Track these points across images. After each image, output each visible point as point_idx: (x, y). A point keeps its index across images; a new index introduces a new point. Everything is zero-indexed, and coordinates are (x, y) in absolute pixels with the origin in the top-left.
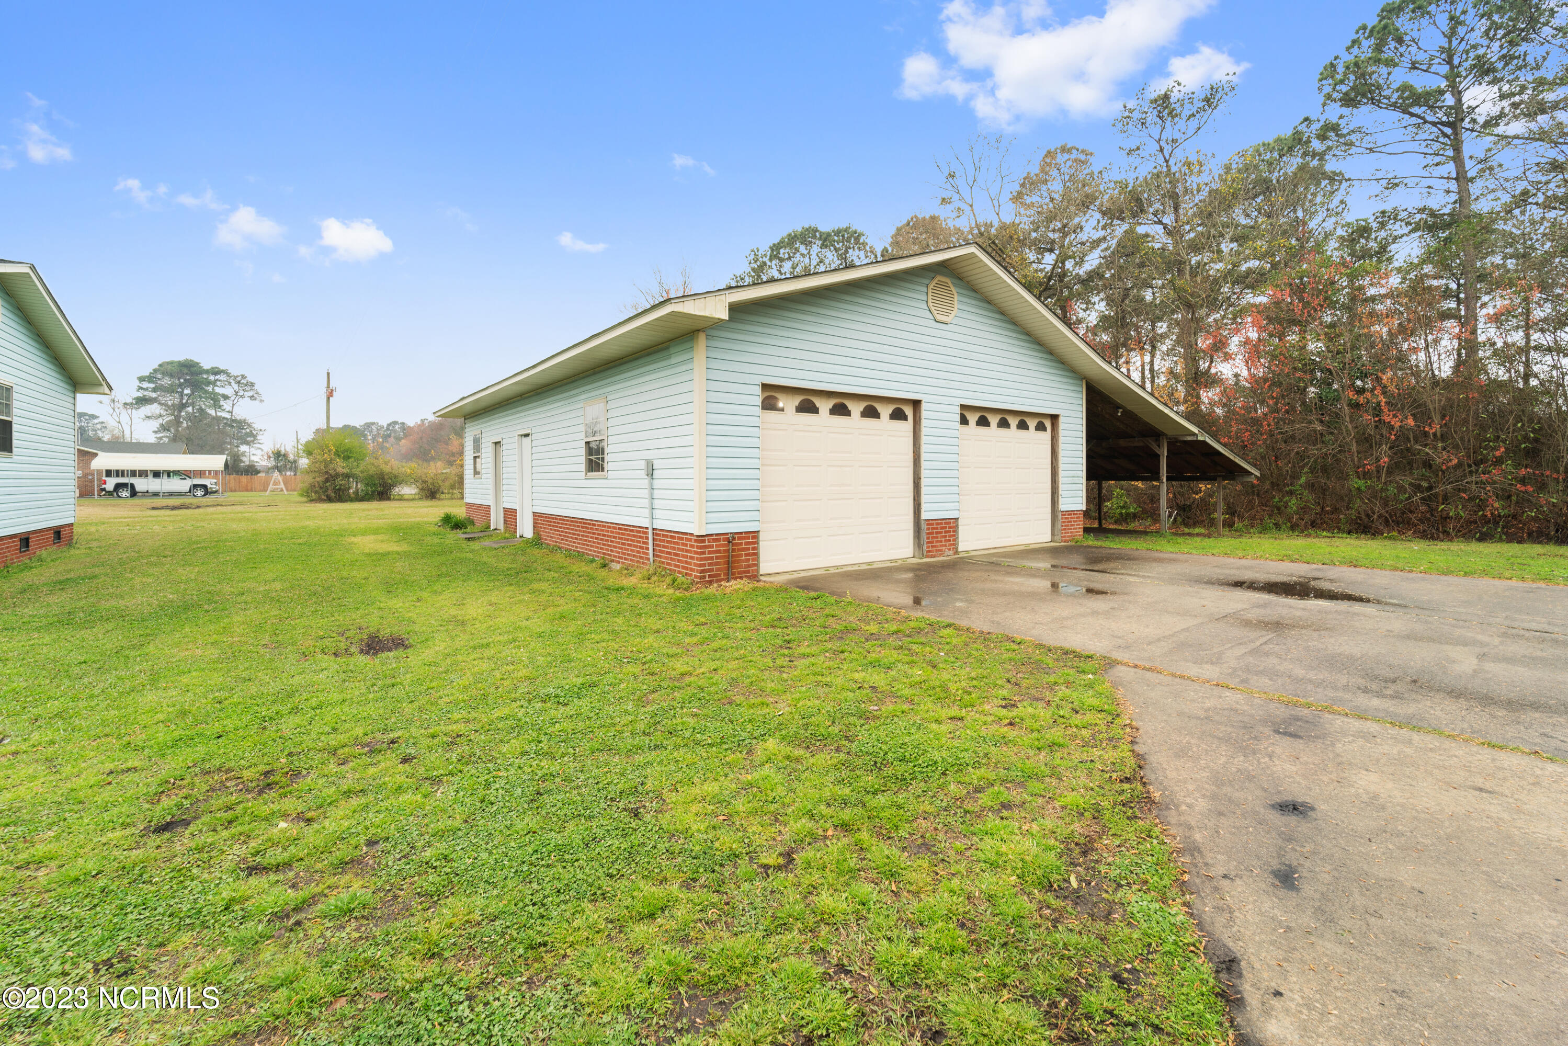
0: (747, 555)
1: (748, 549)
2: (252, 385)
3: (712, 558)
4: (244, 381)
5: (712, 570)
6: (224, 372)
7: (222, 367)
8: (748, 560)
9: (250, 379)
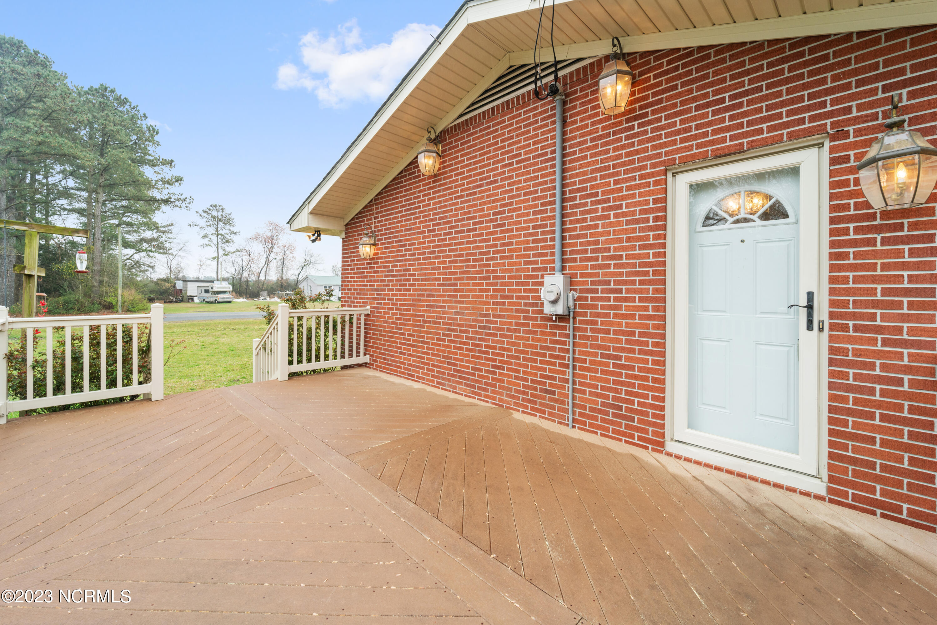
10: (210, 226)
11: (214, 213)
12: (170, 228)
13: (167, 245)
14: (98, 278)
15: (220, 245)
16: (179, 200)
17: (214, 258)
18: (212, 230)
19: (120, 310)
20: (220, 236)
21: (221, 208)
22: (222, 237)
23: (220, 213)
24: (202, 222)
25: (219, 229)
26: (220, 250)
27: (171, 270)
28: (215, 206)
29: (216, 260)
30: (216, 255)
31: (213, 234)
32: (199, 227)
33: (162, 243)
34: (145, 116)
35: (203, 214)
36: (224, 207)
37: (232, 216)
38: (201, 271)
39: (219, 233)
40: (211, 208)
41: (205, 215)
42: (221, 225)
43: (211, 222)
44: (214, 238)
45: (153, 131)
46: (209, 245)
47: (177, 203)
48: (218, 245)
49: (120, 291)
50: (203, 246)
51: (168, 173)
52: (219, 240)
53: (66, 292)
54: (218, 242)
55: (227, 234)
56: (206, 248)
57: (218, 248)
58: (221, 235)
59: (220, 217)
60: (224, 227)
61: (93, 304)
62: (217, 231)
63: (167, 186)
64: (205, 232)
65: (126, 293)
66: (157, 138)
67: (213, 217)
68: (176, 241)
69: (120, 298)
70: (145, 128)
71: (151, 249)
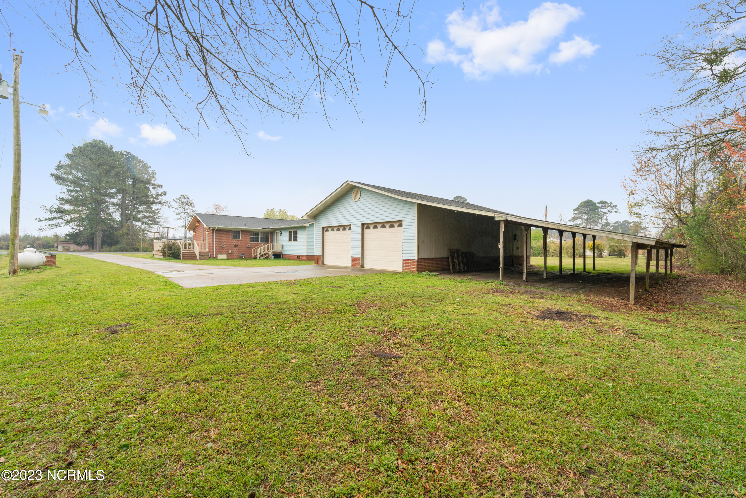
1: (320, 259)
2: (616, 206)
3: (316, 259)
4: (612, 205)
5: (316, 262)
6: (605, 202)
7: (604, 200)
8: (320, 261)
9: (614, 204)
10: (180, 207)
11: (183, 200)
12: (159, 210)
13: (157, 220)
14: (132, 238)
15: (187, 218)
16: (165, 202)
17: (183, 226)
18: (181, 210)
19: (142, 251)
22: (188, 214)
23: (186, 200)
24: (176, 205)
26: (187, 222)
28: (183, 196)
30: (184, 224)
31: (182, 212)
32: (175, 209)
33: (155, 218)
34: (150, 167)
35: (177, 201)
36: (188, 196)
37: (193, 201)
38: (176, 233)
40: (181, 197)
41: (178, 201)
42: (187, 206)
43: (181, 205)
44: (183, 214)
45: (154, 173)
46: (181, 219)
47: (164, 204)
48: (185, 218)
50: (177, 219)
51: (160, 191)
52: (186, 216)
53: (120, 243)
55: (191, 212)
56: (178, 220)
57: (185, 220)
58: (187, 212)
59: (186, 202)
60: (188, 208)
61: (131, 249)
62: (185, 210)
63: (160, 196)
64: (178, 211)
65: (144, 244)
66: (155, 176)
67: (182, 202)
68: (162, 217)
69: (141, 246)
70: (150, 172)
71: (150, 222)
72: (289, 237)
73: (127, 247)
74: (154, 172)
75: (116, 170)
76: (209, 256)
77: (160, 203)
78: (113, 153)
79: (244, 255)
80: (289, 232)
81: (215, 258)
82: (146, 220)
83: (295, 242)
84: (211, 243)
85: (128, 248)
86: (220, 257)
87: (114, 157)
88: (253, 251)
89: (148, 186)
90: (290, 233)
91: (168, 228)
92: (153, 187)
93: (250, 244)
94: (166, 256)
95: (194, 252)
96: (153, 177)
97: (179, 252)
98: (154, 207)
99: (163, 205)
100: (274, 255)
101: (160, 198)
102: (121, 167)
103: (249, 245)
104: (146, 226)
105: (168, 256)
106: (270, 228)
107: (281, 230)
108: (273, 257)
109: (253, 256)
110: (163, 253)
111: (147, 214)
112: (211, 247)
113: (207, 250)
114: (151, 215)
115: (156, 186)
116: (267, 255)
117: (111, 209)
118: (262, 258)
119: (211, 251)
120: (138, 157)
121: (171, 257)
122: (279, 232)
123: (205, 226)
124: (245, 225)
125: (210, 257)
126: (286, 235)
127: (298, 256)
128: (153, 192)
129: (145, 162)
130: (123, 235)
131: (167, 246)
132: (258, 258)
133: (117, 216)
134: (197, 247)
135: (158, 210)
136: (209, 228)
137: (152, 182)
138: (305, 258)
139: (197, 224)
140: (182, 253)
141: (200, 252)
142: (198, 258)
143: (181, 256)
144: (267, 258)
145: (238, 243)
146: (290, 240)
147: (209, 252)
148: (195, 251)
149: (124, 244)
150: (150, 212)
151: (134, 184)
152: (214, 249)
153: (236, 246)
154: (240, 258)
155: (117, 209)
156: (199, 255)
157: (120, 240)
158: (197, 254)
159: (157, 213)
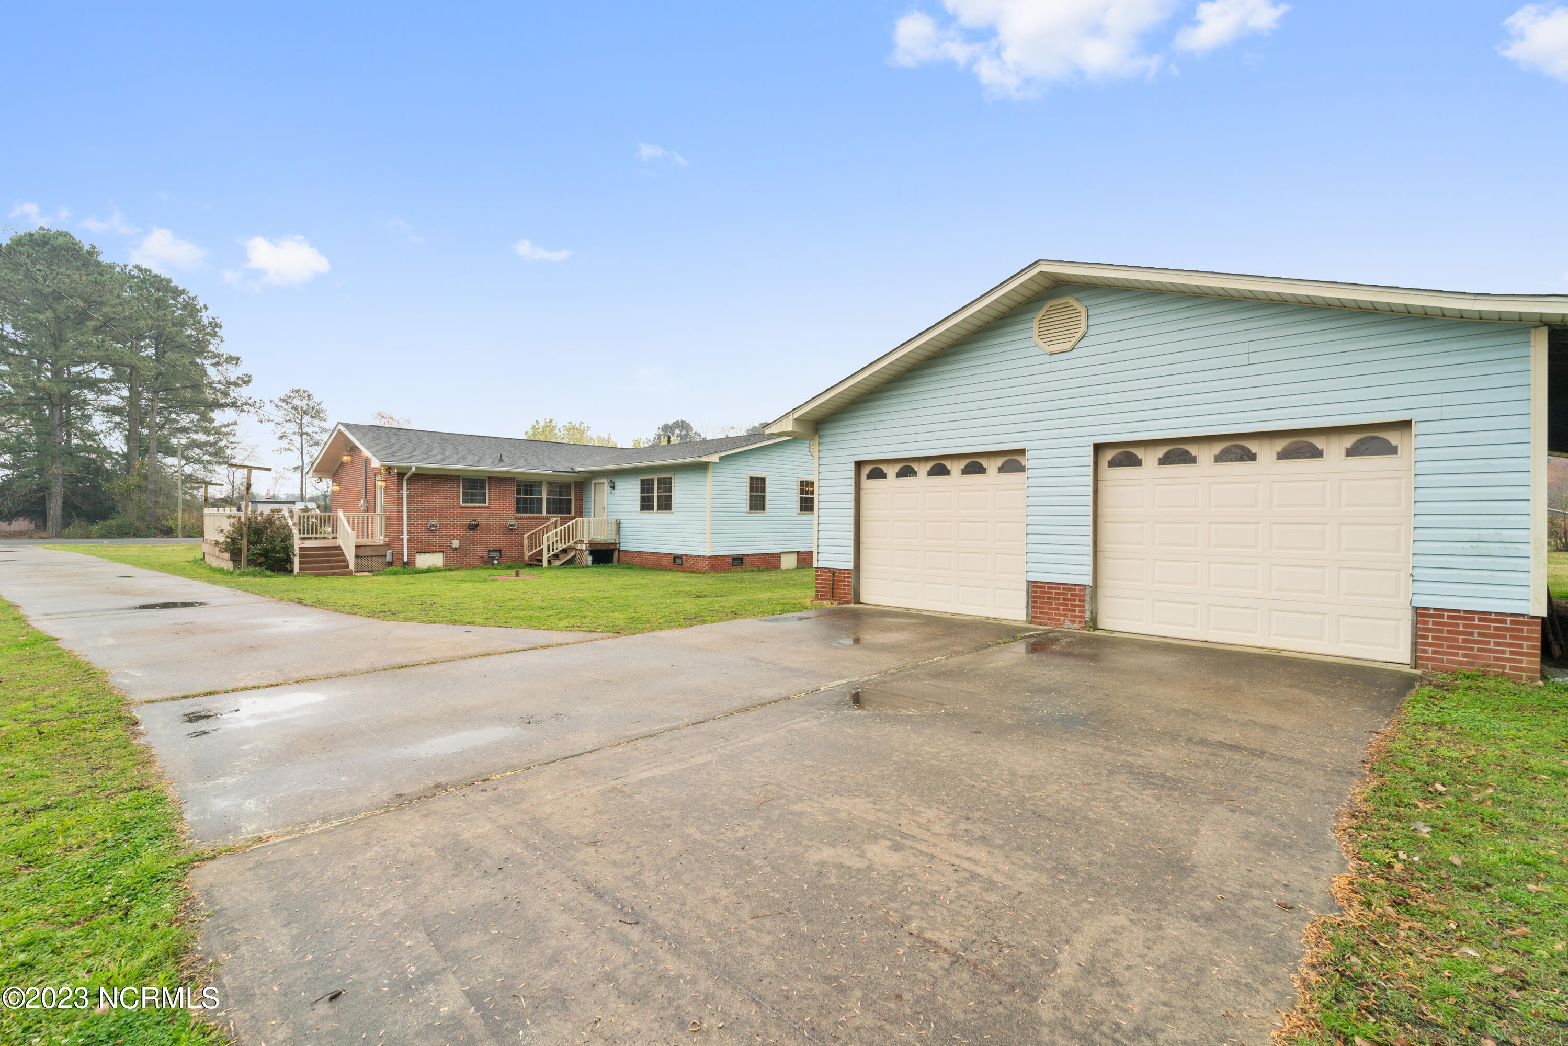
0: (844, 585)
1: (845, 581)
3: (822, 583)
5: (822, 592)
8: (845, 589)
10: (290, 421)
11: (297, 402)
12: (232, 427)
13: (228, 452)
14: (153, 498)
15: (306, 448)
16: (247, 404)
17: (296, 468)
18: (294, 427)
19: (180, 535)
20: (304, 436)
21: (306, 394)
22: (308, 438)
23: (305, 402)
24: (279, 416)
25: (304, 426)
26: (306, 457)
27: (233, 486)
28: (297, 391)
29: (299, 470)
30: (300, 464)
31: (295, 433)
32: (273, 423)
33: (221, 448)
34: (206, 307)
35: (280, 404)
36: (310, 393)
37: (324, 406)
38: (278, 487)
39: (304, 431)
40: (292, 395)
41: (283, 404)
42: (306, 419)
43: (292, 416)
44: (297, 439)
45: (215, 325)
46: (290, 450)
47: (245, 407)
48: (302, 448)
49: (180, 514)
50: (280, 451)
51: (233, 373)
52: (304, 442)
53: (120, 514)
54: (302, 445)
55: (316, 433)
56: (284, 453)
57: (302, 454)
58: (306, 434)
59: (305, 408)
60: (311, 424)
61: (149, 528)
62: (301, 428)
63: (232, 387)
64: (283, 430)
65: (187, 515)
66: (220, 332)
67: (295, 408)
68: (241, 446)
69: (180, 522)
70: (205, 321)
71: (207, 458)
72: (643, 499)
73: (137, 523)
74: (218, 321)
75: (105, 310)
76: (388, 559)
77: (234, 405)
78: (98, 264)
79: (497, 555)
80: (642, 481)
81: (408, 567)
82: (197, 451)
83: (664, 515)
84: (395, 517)
85: (142, 526)
86: (423, 561)
87: (102, 275)
88: (526, 542)
89: (198, 361)
90: (646, 487)
91: (250, 468)
92: (213, 361)
93: (517, 518)
94: (244, 561)
95: (339, 548)
96: (214, 335)
97: (287, 550)
98: (220, 417)
99: (242, 411)
100: (592, 553)
101: (234, 393)
102: (121, 304)
103: (512, 522)
104: (196, 466)
105: (250, 562)
106: (577, 470)
107: (614, 476)
108: (590, 558)
109: (527, 555)
110: (232, 552)
111: (201, 437)
112: (392, 528)
113: (379, 538)
114: (211, 439)
115: (220, 360)
116: (572, 554)
117: (98, 422)
118: (557, 563)
119: (393, 542)
120: (169, 281)
121: (260, 564)
122: (604, 481)
123: (375, 463)
124: (501, 460)
125: (390, 564)
126: (630, 491)
127: (676, 558)
128: (213, 374)
129: (191, 295)
130: (128, 491)
131: (245, 529)
132: (545, 563)
133: (116, 443)
134: (349, 530)
135: (228, 425)
136: (389, 469)
137: (211, 348)
138: (706, 565)
139: (346, 458)
140: (297, 552)
141: (357, 547)
142: (352, 566)
143: (296, 560)
144: (571, 562)
145: (481, 517)
146: (646, 505)
147: (387, 546)
148: (340, 542)
149: (130, 516)
150: (207, 432)
151: (160, 355)
152: (405, 537)
153: (473, 527)
154: (487, 562)
155: (118, 424)
156: (357, 556)
157: (119, 507)
158: (350, 555)
159: (228, 434)
